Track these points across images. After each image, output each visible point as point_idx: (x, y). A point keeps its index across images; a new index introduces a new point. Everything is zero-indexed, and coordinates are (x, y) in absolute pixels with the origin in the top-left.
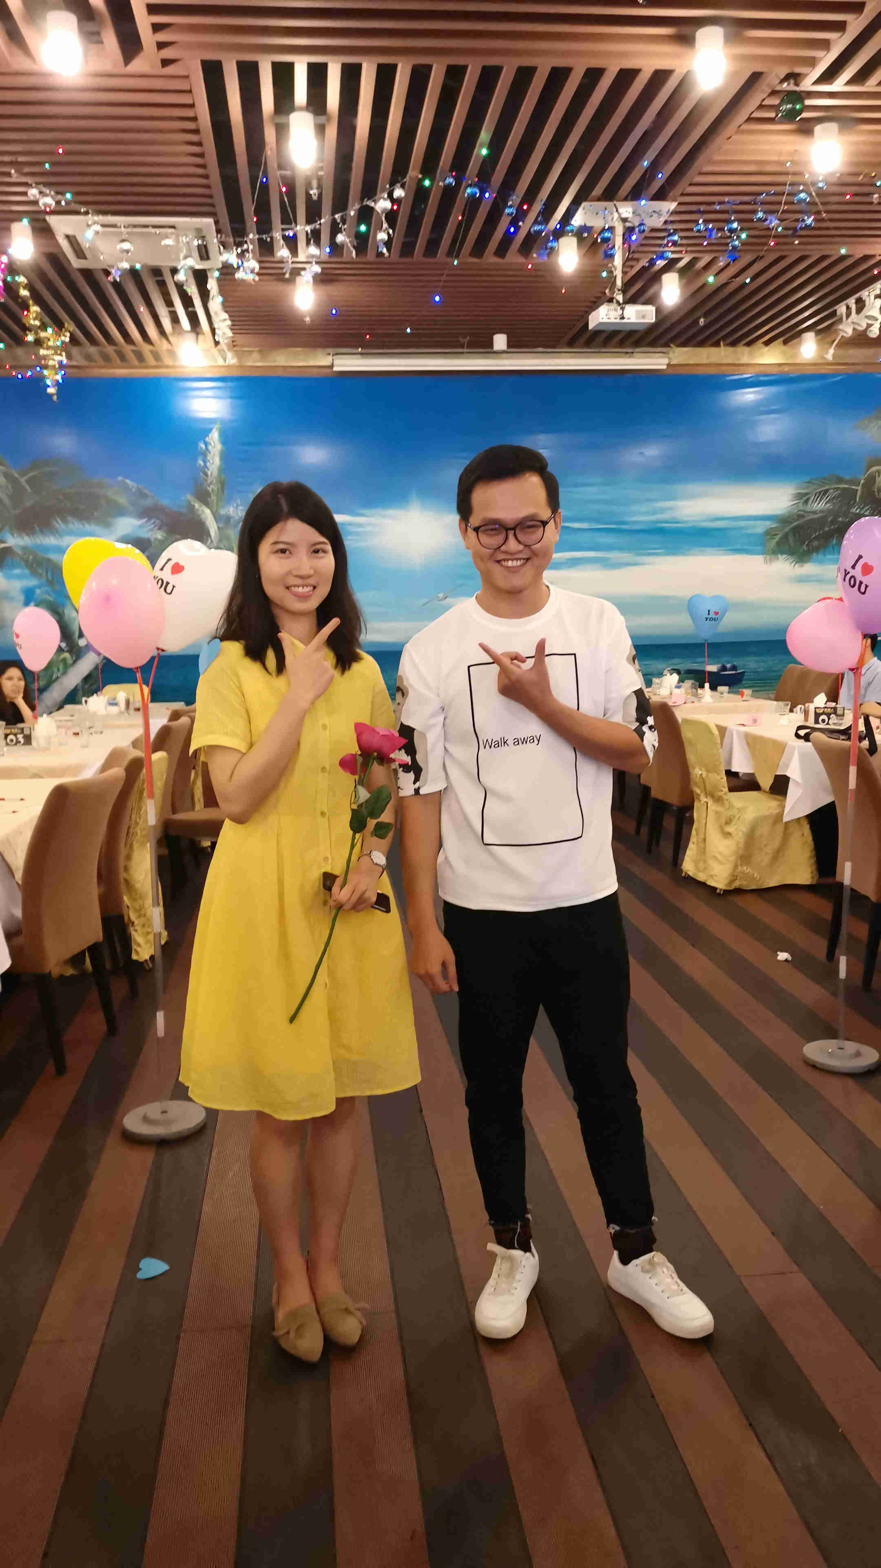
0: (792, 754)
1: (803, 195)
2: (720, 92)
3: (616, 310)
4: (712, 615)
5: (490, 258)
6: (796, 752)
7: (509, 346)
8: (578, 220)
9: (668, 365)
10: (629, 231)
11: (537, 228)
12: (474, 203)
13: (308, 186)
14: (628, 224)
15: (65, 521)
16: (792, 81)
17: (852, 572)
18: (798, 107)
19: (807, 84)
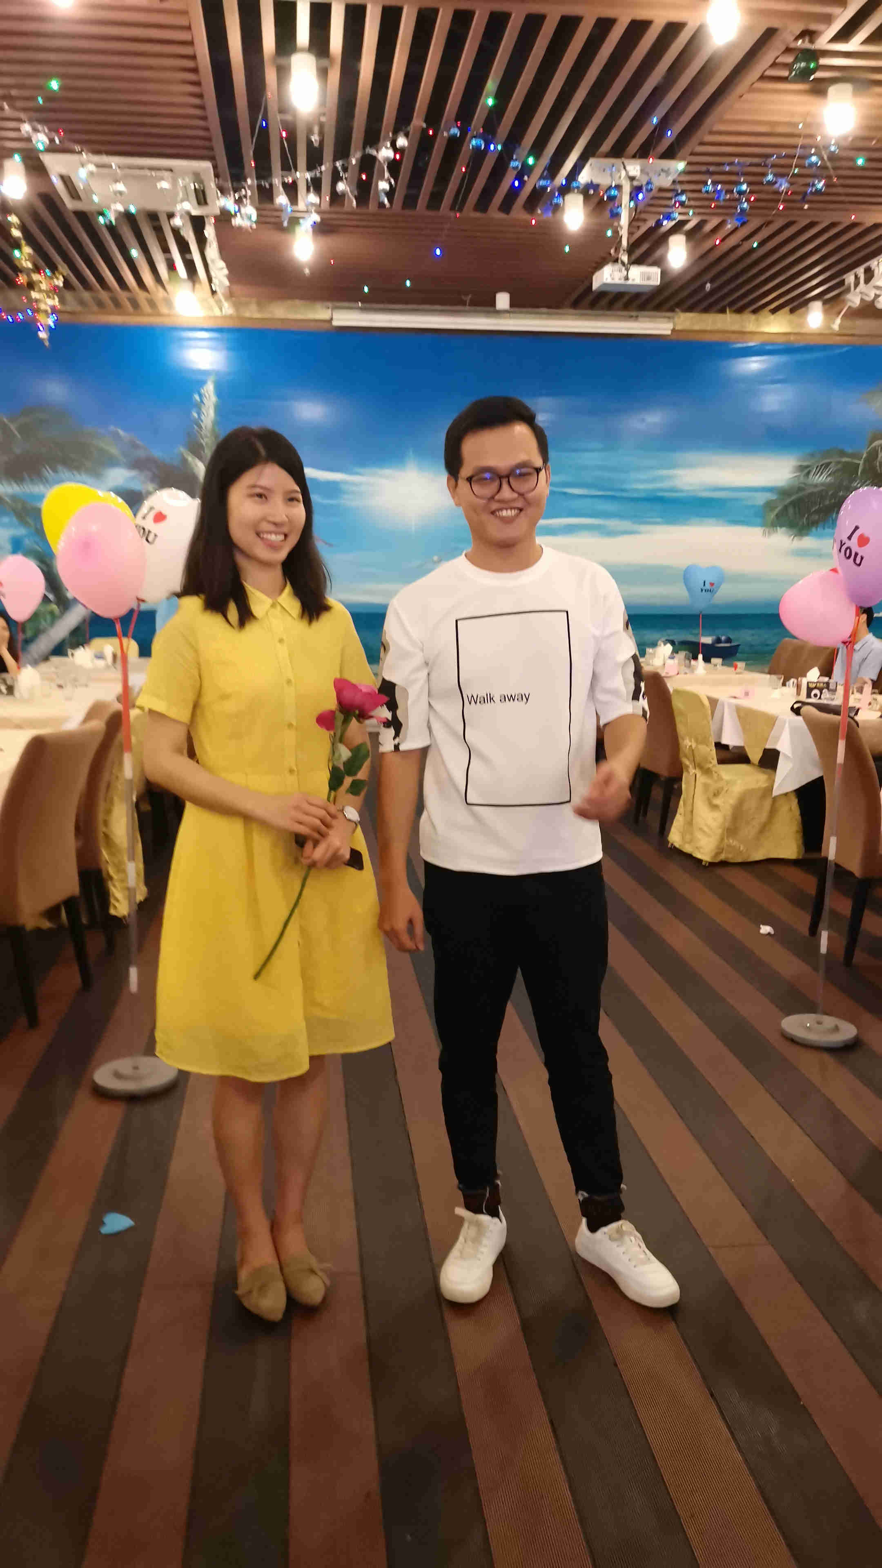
0: (783, 728)
1: (814, 159)
2: (733, 46)
3: (620, 271)
4: (708, 586)
5: (494, 213)
6: (787, 725)
7: (512, 305)
8: (584, 177)
9: (673, 330)
10: (636, 191)
11: (542, 183)
12: (479, 155)
13: (310, 132)
14: (635, 183)
15: (55, 470)
16: (807, 39)
17: (848, 544)
18: (812, 65)
19: (822, 42)
